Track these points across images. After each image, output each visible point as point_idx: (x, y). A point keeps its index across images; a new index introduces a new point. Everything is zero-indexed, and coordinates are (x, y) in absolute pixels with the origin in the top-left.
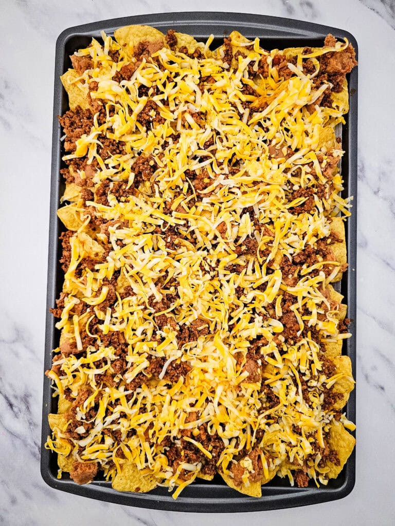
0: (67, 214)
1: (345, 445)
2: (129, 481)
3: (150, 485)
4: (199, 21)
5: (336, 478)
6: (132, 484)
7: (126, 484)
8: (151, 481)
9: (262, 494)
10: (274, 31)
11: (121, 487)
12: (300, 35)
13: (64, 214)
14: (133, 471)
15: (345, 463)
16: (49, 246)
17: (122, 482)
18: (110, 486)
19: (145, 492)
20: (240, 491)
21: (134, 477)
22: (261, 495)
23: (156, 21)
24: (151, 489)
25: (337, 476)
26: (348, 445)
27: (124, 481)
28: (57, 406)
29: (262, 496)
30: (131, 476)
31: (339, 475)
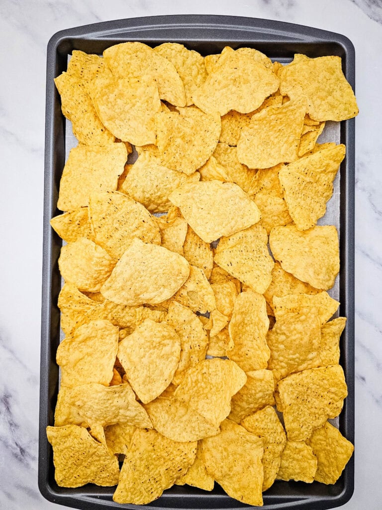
0: (60, 224)
1: (343, 451)
2: (130, 493)
3: (151, 496)
4: (194, 24)
5: (334, 484)
6: (133, 496)
7: (127, 496)
8: (152, 493)
9: (264, 503)
10: (271, 35)
11: (122, 500)
12: (296, 39)
13: (58, 223)
14: (133, 483)
15: (344, 469)
16: (43, 257)
17: (122, 494)
18: (110, 499)
19: (146, 503)
20: (241, 501)
21: (135, 489)
22: (262, 504)
23: (150, 24)
24: (152, 500)
25: (335, 482)
26: (346, 452)
27: (125, 493)
28: (54, 418)
29: (264, 505)
30: (131, 488)
31: (337, 481)
